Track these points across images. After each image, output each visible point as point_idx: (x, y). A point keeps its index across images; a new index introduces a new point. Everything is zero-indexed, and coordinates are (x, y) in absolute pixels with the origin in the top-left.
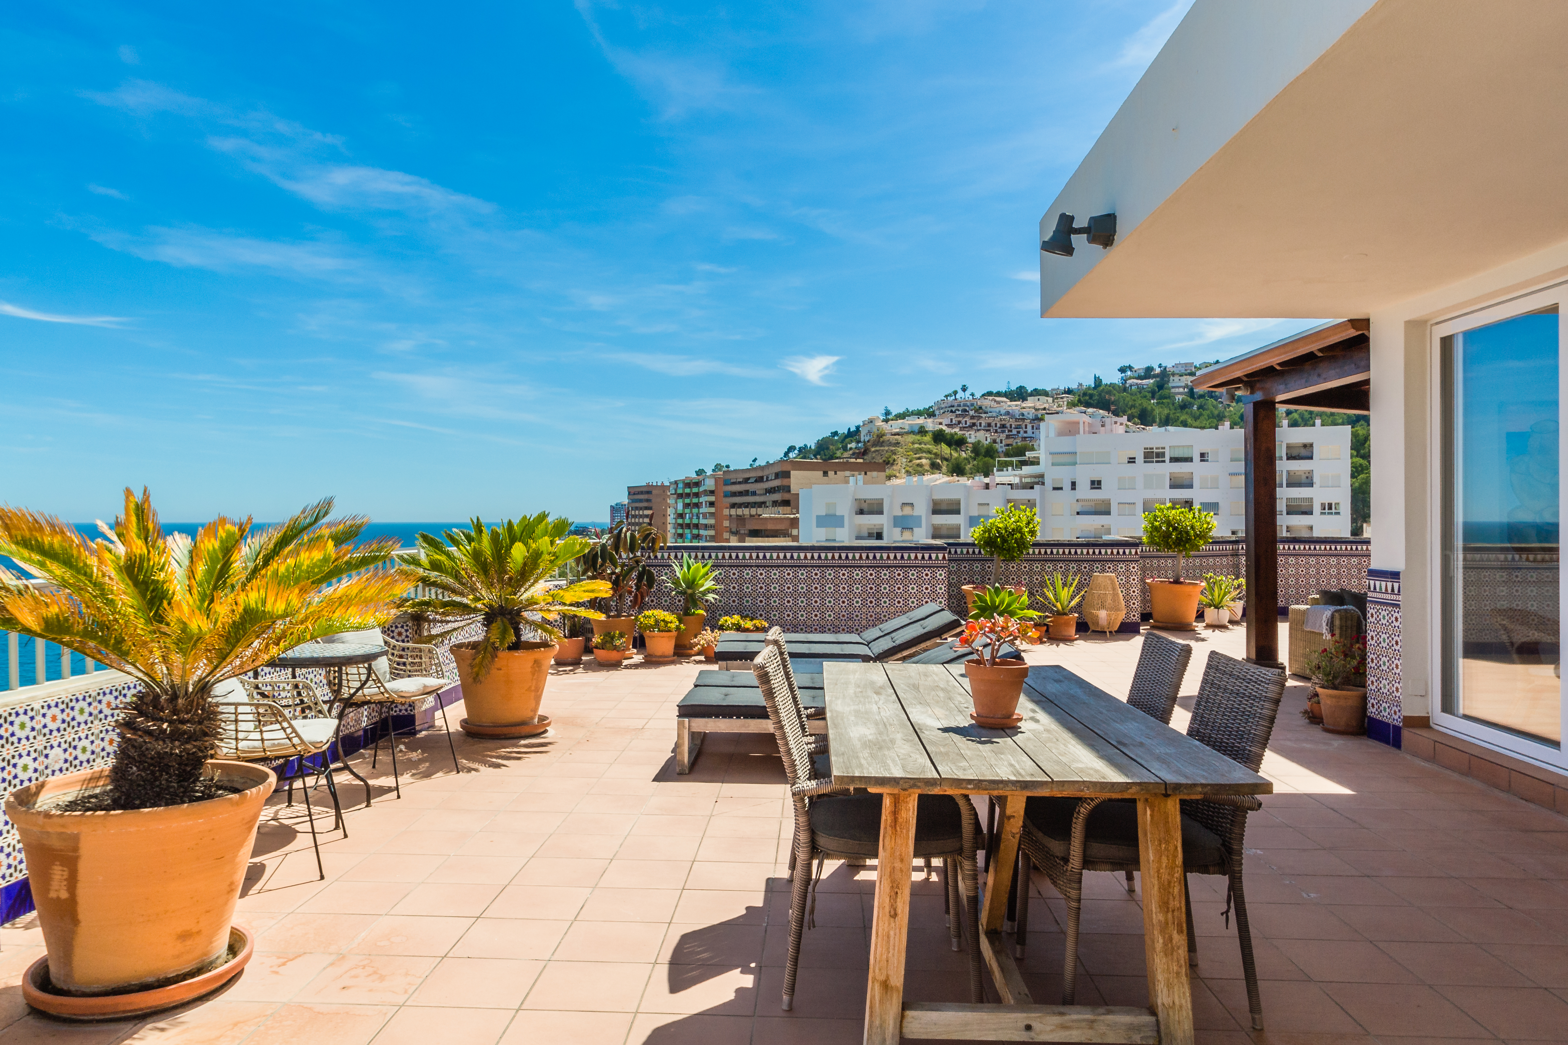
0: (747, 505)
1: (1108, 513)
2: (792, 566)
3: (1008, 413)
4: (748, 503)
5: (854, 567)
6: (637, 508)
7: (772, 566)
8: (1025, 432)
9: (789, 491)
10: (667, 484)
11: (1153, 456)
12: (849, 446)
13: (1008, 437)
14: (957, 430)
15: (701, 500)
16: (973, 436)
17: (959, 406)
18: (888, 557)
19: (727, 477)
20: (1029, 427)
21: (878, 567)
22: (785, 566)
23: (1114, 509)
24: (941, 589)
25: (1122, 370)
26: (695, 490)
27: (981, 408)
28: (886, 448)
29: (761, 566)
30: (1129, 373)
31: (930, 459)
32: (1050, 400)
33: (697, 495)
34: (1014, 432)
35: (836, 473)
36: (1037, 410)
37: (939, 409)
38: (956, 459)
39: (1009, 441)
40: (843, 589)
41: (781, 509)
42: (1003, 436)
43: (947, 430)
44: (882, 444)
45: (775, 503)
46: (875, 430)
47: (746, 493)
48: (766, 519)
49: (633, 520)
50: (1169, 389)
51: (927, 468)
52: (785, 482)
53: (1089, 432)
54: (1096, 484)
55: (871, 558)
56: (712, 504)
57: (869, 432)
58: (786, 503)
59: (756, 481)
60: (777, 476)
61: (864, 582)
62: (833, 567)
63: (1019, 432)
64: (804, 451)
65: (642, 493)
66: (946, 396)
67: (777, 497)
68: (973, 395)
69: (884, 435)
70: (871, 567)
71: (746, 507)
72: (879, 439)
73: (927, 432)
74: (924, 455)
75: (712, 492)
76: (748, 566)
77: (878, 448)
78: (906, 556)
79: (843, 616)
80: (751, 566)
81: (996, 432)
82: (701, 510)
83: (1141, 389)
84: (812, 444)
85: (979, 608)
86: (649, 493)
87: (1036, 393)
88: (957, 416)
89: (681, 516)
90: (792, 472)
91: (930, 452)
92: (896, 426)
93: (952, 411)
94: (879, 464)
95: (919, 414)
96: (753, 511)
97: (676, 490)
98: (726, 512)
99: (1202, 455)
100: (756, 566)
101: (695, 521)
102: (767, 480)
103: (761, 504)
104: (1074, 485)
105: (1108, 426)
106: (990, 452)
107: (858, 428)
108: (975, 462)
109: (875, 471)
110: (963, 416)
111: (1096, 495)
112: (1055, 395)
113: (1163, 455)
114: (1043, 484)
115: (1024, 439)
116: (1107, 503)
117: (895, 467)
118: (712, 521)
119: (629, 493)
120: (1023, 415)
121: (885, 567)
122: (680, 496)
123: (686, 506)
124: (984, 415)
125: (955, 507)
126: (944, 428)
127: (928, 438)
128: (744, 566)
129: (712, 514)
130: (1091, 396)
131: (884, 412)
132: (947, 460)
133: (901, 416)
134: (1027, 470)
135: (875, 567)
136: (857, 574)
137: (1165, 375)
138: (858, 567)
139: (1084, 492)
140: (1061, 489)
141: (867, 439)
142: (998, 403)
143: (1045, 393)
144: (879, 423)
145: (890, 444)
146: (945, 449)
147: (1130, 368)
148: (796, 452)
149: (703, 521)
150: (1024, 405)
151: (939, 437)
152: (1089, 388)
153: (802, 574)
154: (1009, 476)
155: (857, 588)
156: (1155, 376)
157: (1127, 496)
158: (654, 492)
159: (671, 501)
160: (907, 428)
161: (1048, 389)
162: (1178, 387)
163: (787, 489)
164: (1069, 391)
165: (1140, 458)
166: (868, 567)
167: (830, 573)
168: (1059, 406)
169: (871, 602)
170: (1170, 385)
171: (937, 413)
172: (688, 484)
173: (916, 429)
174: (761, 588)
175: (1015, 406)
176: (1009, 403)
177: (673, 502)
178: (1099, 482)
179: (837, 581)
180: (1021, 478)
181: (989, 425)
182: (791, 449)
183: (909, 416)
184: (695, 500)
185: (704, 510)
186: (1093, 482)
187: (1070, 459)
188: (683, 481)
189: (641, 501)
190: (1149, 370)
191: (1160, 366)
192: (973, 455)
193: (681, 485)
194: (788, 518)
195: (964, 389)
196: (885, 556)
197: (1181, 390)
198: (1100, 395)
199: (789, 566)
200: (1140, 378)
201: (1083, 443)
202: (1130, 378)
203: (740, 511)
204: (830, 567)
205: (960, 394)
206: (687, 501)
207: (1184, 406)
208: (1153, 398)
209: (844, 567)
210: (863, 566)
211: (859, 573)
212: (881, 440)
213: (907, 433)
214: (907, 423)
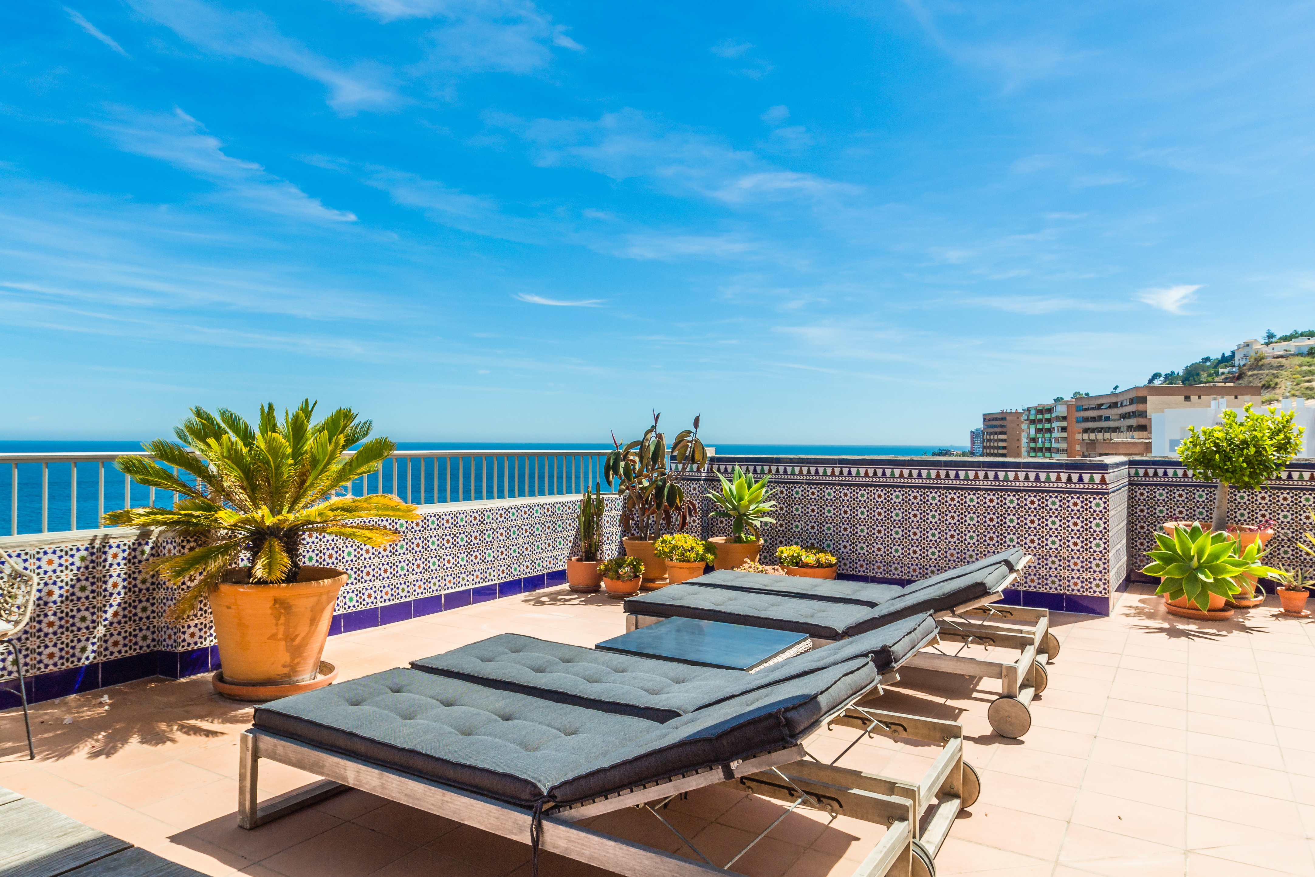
0: (1101, 430)
2: (884, 486)
4: (1102, 428)
5: (967, 489)
6: (991, 433)
7: (858, 485)
9: (1146, 416)
10: (1020, 411)
12: (1221, 371)
15: (1054, 425)
18: (1016, 478)
19: (1079, 403)
21: (1001, 490)
22: (875, 486)
24: (1098, 525)
26: (1047, 416)
28: (1267, 372)
29: (846, 485)
33: (1049, 421)
35: (1199, 397)
40: (952, 518)
41: (1136, 434)
44: (1261, 368)
45: (1130, 428)
46: (1253, 354)
47: (1100, 418)
48: (1117, 443)
49: (988, 444)
52: (1141, 407)
56: (1064, 429)
57: (1246, 356)
58: (1143, 428)
59: (1110, 407)
60: (1132, 401)
61: (982, 510)
62: (938, 488)
64: (1170, 378)
65: (996, 419)
67: (1133, 422)
69: (1263, 358)
70: (991, 490)
71: (1100, 432)
72: (1258, 363)
75: (1064, 418)
76: (829, 484)
77: (1255, 372)
78: (1043, 476)
79: (952, 555)
80: (834, 484)
82: (1053, 435)
84: (1180, 370)
85: (1162, 558)
86: (1002, 419)
89: (1034, 440)
90: (1149, 398)
92: (1279, 348)
94: (1257, 387)
95: (1310, 334)
96: (1107, 435)
97: (1028, 417)
98: (1079, 436)
100: (839, 484)
101: (1047, 445)
102: (1122, 406)
103: (1115, 430)
107: (1233, 353)
109: (1247, 394)
117: (1277, 391)
118: (1064, 445)
119: (984, 420)
121: (1012, 491)
122: (1033, 422)
123: (1039, 431)
128: (825, 484)
129: (1064, 439)
131: (1266, 335)
133: (1285, 339)
135: (996, 490)
136: (972, 499)
138: (972, 489)
141: (1242, 363)
144: (1259, 347)
145: (1272, 367)
148: (1162, 378)
149: (1055, 445)
153: (897, 496)
155: (972, 519)
158: (1008, 418)
159: (1024, 426)
160: (1293, 351)
163: (1143, 414)
166: (986, 490)
167: (934, 497)
172: (1040, 411)
173: (1305, 350)
174: (846, 512)
177: (1026, 427)
179: (943, 508)
182: (1156, 376)
183: (1297, 337)
184: (1047, 426)
185: (1056, 434)
188: (1035, 408)
189: (996, 426)
193: (1033, 412)
194: (1142, 443)
196: (1012, 475)
199: (880, 486)
203: (1093, 436)
204: (933, 488)
206: (1040, 426)
209: (953, 489)
210: (979, 489)
211: (975, 497)
212: (1260, 363)
213: (1294, 355)
214: (1293, 345)
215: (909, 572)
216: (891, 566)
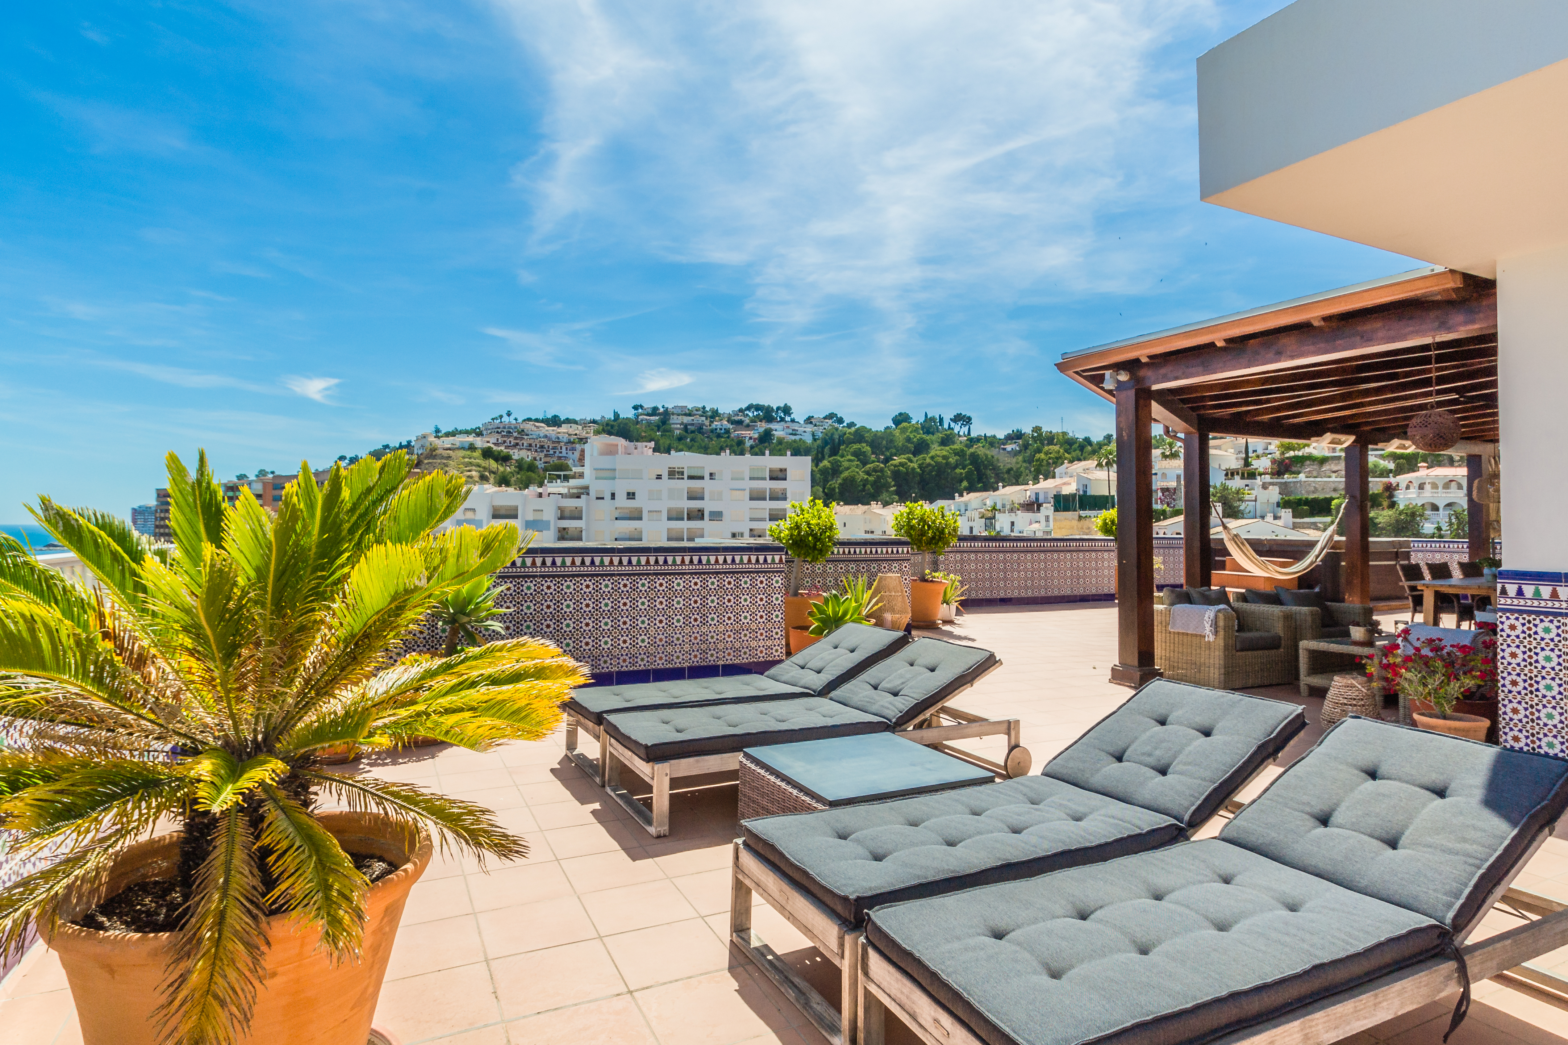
1: (640, 519)
3: (546, 436)
5: (674, 574)
7: (563, 576)
8: (561, 453)
11: (673, 474)
13: (546, 456)
14: (502, 448)
16: (516, 454)
17: (504, 428)
18: (717, 561)
20: (564, 448)
21: (704, 573)
23: (645, 515)
24: (777, 599)
25: (635, 408)
27: (523, 431)
28: (439, 461)
29: (549, 576)
30: (640, 410)
31: (479, 472)
32: (580, 427)
34: (551, 452)
36: (570, 435)
37: (486, 429)
38: (502, 473)
39: (548, 459)
40: (661, 603)
42: (542, 455)
43: (495, 448)
44: (435, 457)
46: (427, 445)
50: (670, 424)
51: (477, 479)
53: (625, 453)
54: (631, 496)
55: (696, 562)
57: (422, 446)
61: (687, 593)
62: (648, 574)
63: (555, 452)
66: (493, 419)
68: (516, 419)
69: (435, 450)
70: (696, 574)
72: (431, 453)
73: (476, 448)
74: (474, 468)
76: (529, 577)
77: (430, 461)
79: (661, 640)
81: (536, 451)
83: (649, 423)
87: (568, 421)
88: (503, 436)
91: (479, 466)
92: (448, 442)
93: (498, 432)
95: (467, 433)
99: (711, 474)
100: (541, 576)
104: (613, 496)
105: (639, 449)
106: (531, 467)
107: (410, 441)
108: (519, 476)
110: (508, 437)
111: (631, 504)
112: (585, 424)
113: (682, 473)
114: (588, 494)
115: (560, 458)
116: (640, 511)
120: (558, 438)
121: (713, 573)
124: (526, 437)
125: (512, 513)
126: (492, 446)
127: (477, 454)
128: (524, 577)
130: (612, 426)
131: (434, 429)
132: (494, 473)
133: (453, 434)
134: (573, 482)
135: (700, 574)
136: (679, 583)
137: (667, 414)
138: (679, 574)
139: (622, 501)
140: (603, 498)
141: (420, 452)
142: (538, 427)
143: (575, 422)
144: (432, 439)
145: (443, 457)
146: (493, 464)
147: (641, 407)
148: (347, 461)
150: (559, 430)
151: (487, 453)
152: (610, 420)
153: (606, 585)
154: (559, 487)
155: (678, 603)
156: (659, 414)
157: (655, 505)
160: (458, 445)
161: (577, 419)
162: (676, 422)
164: (594, 422)
165: (665, 475)
166: (691, 574)
167: (643, 583)
168: (587, 433)
169: (696, 620)
170: (671, 421)
171: (485, 433)
173: (467, 446)
174: (548, 607)
175: (551, 431)
176: (547, 428)
178: (634, 494)
179: (652, 594)
180: (569, 489)
181: (530, 445)
182: (341, 459)
183: (458, 434)
186: (628, 494)
187: (610, 474)
190: (655, 409)
191: (663, 407)
192: (517, 470)
195: (509, 414)
196: (713, 559)
197: (679, 426)
198: (619, 426)
200: (648, 415)
201: (621, 462)
202: (642, 414)
204: (643, 574)
205: (506, 419)
207: (680, 439)
208: (658, 431)
209: (661, 574)
210: (685, 573)
211: (681, 582)
212: (434, 453)
213: (459, 449)
214: (459, 440)
215: (619, 663)
216: (599, 660)
